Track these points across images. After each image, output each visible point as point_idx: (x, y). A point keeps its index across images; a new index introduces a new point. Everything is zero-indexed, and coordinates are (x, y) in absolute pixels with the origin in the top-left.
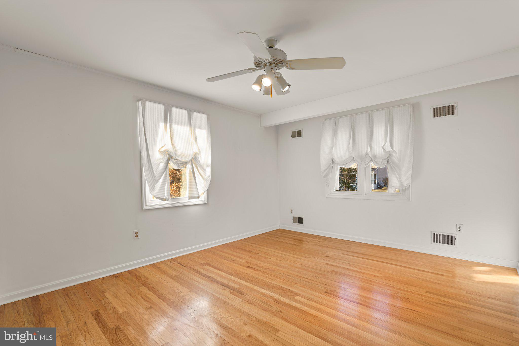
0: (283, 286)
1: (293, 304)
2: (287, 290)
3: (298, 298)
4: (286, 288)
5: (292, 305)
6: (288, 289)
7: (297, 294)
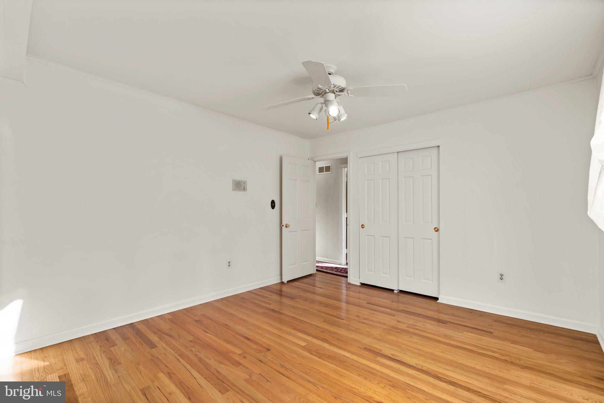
0: (318, 359)
1: (309, 338)
2: (315, 353)
3: (303, 344)
4: (315, 356)
5: (311, 337)
6: (313, 355)
7: (304, 348)
